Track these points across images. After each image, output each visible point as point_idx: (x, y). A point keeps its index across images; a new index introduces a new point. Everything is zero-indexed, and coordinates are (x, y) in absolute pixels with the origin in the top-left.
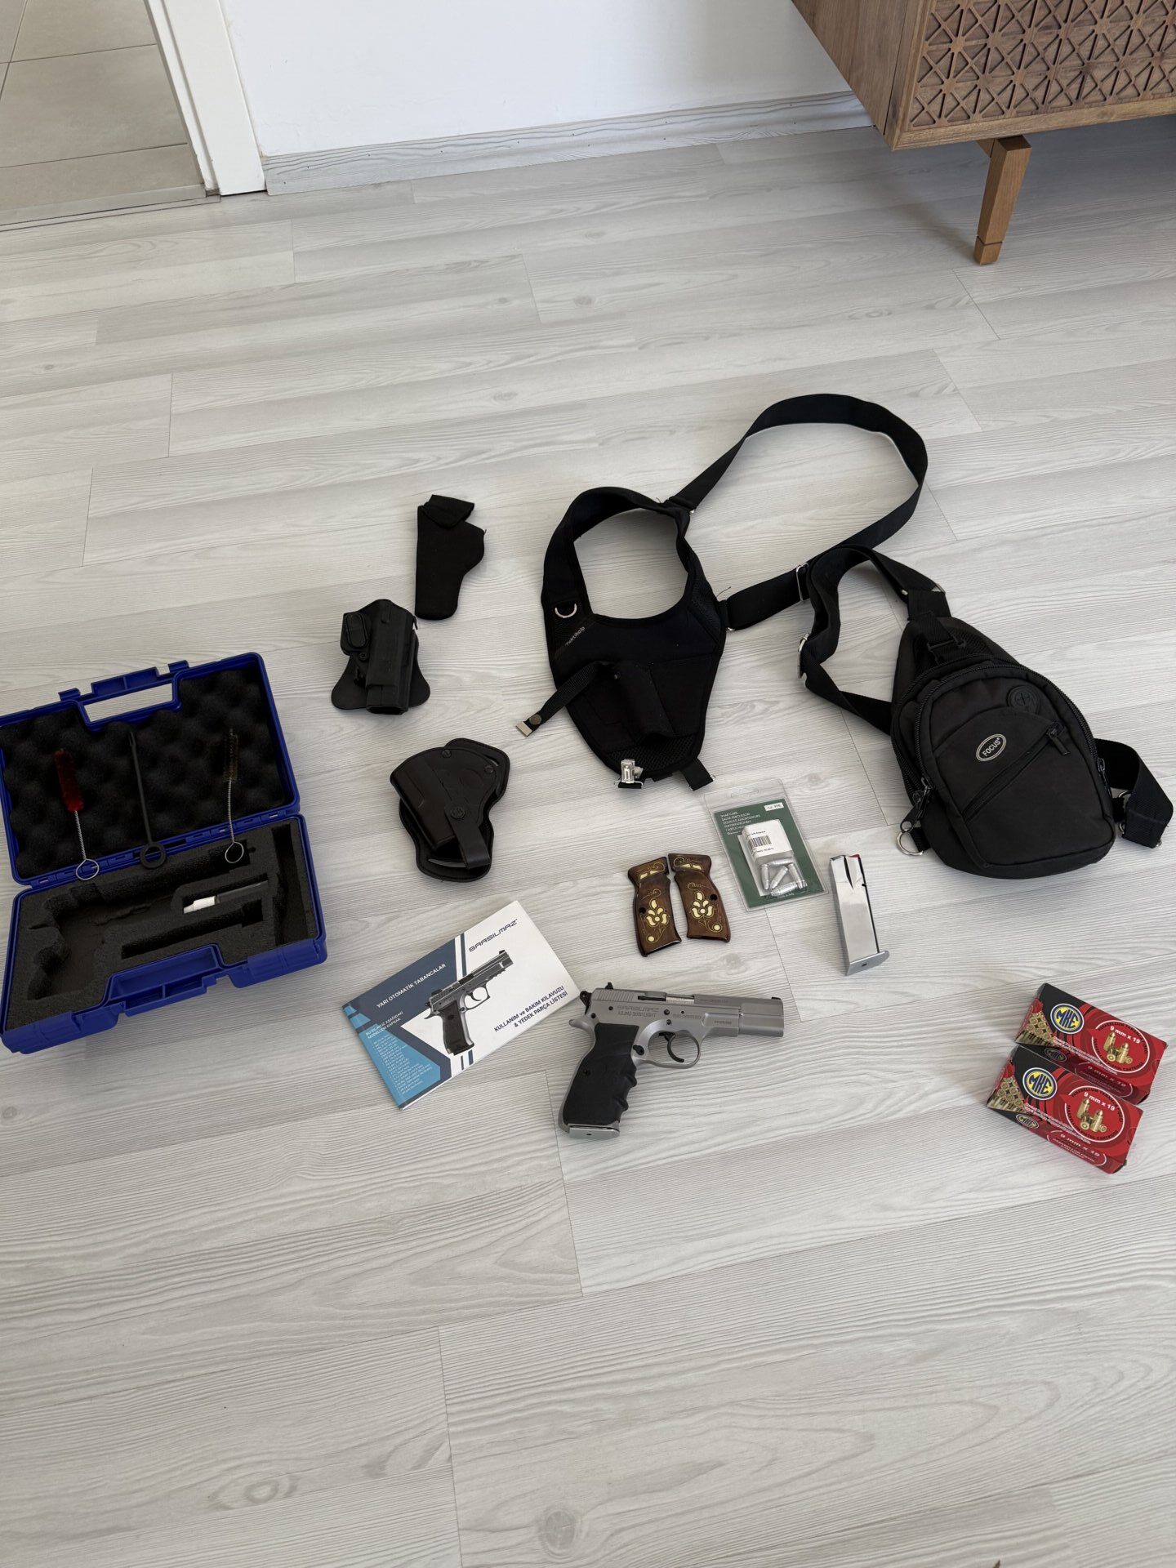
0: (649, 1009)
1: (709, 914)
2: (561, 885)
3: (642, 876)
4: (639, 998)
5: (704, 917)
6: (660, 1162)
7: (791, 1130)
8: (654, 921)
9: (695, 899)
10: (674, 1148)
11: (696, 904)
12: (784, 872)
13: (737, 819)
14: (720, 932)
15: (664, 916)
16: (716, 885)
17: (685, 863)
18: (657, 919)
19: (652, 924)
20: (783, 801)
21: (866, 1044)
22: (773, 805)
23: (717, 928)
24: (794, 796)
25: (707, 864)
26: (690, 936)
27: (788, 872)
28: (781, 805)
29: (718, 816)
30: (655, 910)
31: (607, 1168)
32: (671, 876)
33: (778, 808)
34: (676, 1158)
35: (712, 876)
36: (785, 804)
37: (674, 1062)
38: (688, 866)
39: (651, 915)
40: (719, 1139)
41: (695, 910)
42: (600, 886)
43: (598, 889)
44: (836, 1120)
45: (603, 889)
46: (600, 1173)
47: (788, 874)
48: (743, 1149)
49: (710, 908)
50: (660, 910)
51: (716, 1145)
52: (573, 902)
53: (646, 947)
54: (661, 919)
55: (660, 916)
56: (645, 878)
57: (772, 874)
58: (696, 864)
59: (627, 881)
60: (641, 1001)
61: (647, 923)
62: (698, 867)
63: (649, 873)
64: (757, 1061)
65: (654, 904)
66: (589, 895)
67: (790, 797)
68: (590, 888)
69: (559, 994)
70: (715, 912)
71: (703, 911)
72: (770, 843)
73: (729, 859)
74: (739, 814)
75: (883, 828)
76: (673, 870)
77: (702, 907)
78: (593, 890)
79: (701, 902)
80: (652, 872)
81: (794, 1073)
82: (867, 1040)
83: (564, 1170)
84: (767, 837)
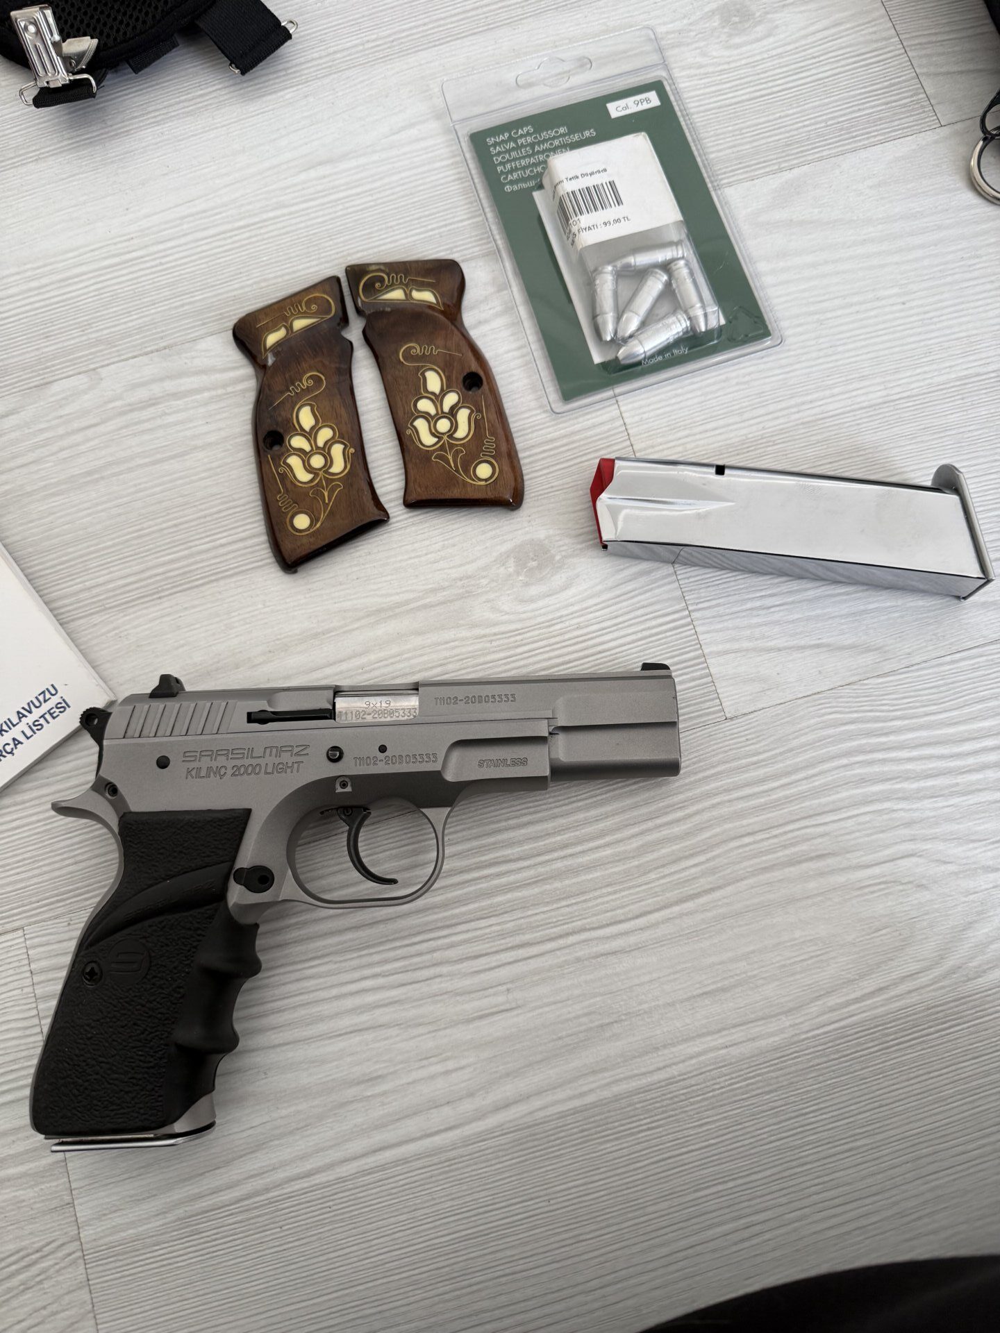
0: (280, 750)
1: (462, 432)
2: (55, 388)
3: (272, 339)
4: (251, 718)
5: (447, 441)
6: (344, 1170)
7: (710, 1041)
8: (308, 468)
9: (419, 390)
10: (379, 1126)
11: (425, 405)
12: (655, 285)
13: (532, 145)
14: (493, 482)
15: (337, 450)
16: (481, 344)
17: (391, 287)
18: (317, 461)
19: (303, 476)
20: (658, 86)
21: (910, 766)
22: (630, 101)
23: (484, 471)
24: (683, 68)
25: (451, 284)
26: (414, 503)
27: (668, 285)
28: (653, 100)
29: (479, 140)
30: (310, 435)
31: (200, 1196)
32: (354, 333)
33: (645, 106)
34: (388, 1155)
35: (469, 318)
36: (663, 95)
37: (369, 887)
38: (397, 295)
39: (300, 452)
40: (508, 1089)
41: (421, 424)
42: (162, 380)
43: (156, 389)
44: (833, 1001)
45: (170, 386)
46: (180, 1212)
47: (669, 293)
48: (575, 1111)
49: (463, 415)
50: (325, 434)
51: (497, 1109)
52: (90, 433)
53: (287, 546)
54: (329, 461)
55: (325, 451)
56: (279, 344)
57: (625, 294)
58: (422, 286)
59: (234, 355)
60: (256, 726)
61: (287, 477)
62: (427, 296)
63: (289, 328)
64: (607, 845)
65: (306, 418)
66: (132, 408)
67: (677, 73)
68: (135, 386)
69: (45, 707)
70: (477, 425)
71: (443, 425)
72: (619, 202)
73: (508, 265)
74: (538, 130)
75: (930, 137)
76: (359, 312)
77: (441, 415)
78: (142, 394)
79: (437, 399)
80: (299, 324)
81: (713, 871)
82: (915, 753)
83: (83, 1212)
84: (612, 184)
